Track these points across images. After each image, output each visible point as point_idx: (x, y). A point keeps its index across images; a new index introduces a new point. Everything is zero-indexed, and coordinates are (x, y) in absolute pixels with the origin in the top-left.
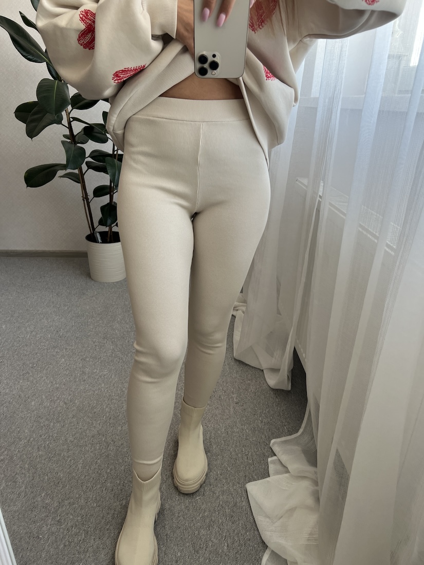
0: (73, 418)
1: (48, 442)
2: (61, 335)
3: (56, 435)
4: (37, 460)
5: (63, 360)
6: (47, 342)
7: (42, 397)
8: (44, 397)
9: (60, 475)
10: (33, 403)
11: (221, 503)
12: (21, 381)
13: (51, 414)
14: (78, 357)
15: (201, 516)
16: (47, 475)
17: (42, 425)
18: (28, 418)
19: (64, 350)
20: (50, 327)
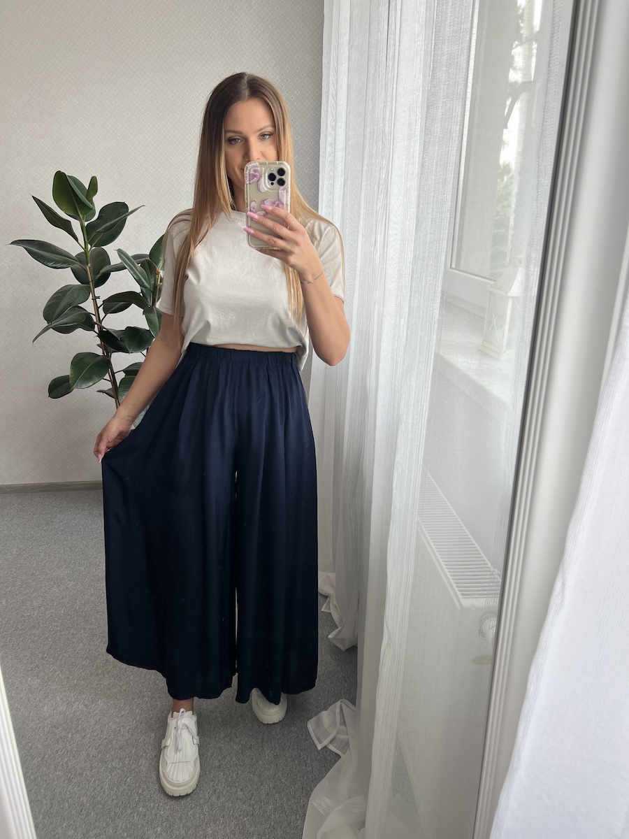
0: (95, 725)
2: (77, 609)
3: (75, 749)
4: (56, 783)
5: (81, 645)
6: (60, 621)
9: (83, 800)
16: (68, 801)
20: (63, 598)
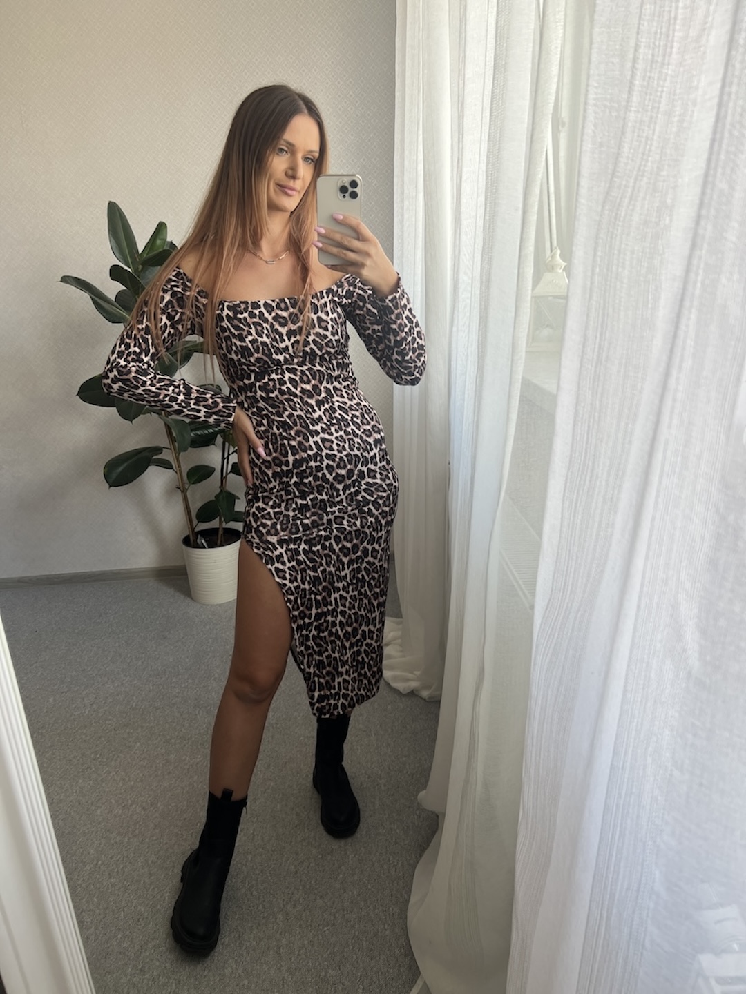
0: (154, 829)
1: (122, 866)
2: (134, 706)
3: (132, 855)
4: (110, 891)
5: (138, 744)
6: (115, 720)
7: (111, 802)
8: (113, 801)
9: (140, 910)
10: (99, 811)
11: (357, 933)
12: (81, 781)
13: (124, 825)
14: (159, 739)
15: (329, 952)
16: (123, 911)
17: (112, 842)
18: (94, 833)
19: (140, 729)
20: (118, 695)
